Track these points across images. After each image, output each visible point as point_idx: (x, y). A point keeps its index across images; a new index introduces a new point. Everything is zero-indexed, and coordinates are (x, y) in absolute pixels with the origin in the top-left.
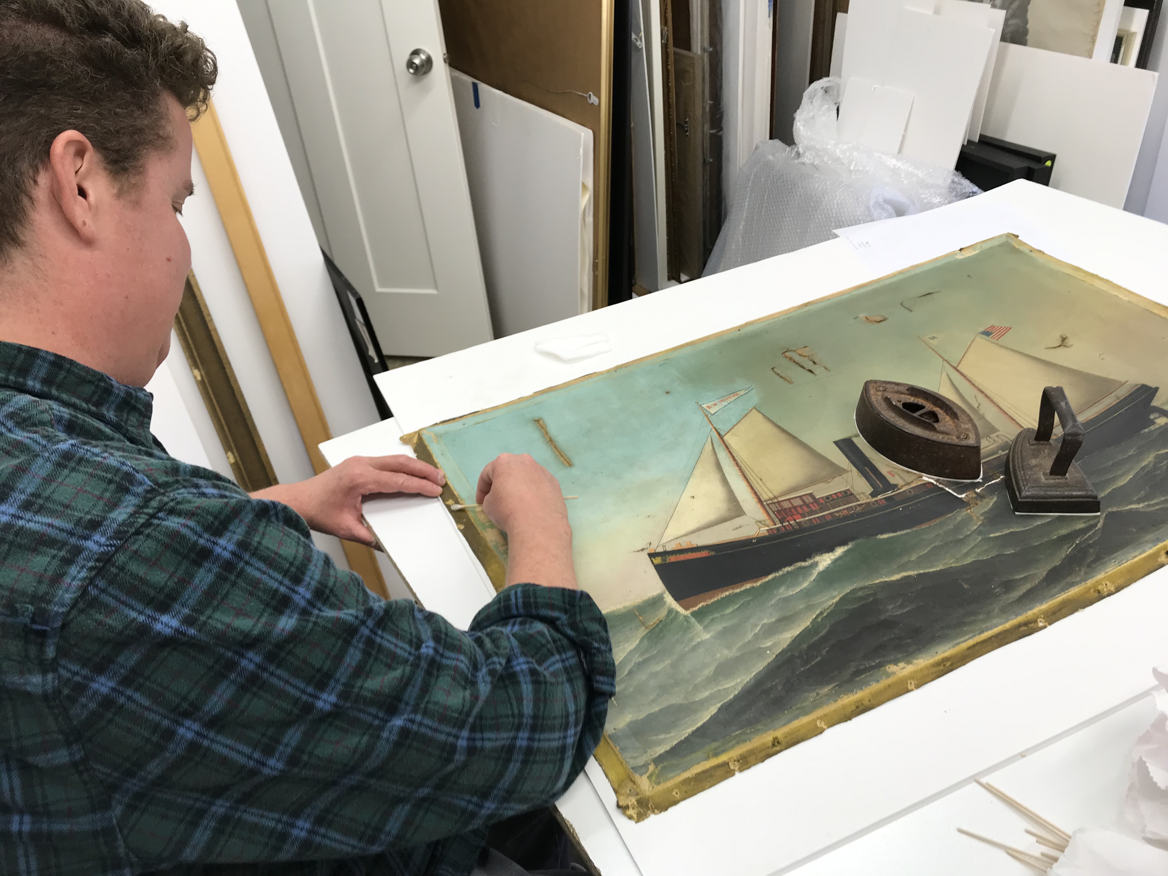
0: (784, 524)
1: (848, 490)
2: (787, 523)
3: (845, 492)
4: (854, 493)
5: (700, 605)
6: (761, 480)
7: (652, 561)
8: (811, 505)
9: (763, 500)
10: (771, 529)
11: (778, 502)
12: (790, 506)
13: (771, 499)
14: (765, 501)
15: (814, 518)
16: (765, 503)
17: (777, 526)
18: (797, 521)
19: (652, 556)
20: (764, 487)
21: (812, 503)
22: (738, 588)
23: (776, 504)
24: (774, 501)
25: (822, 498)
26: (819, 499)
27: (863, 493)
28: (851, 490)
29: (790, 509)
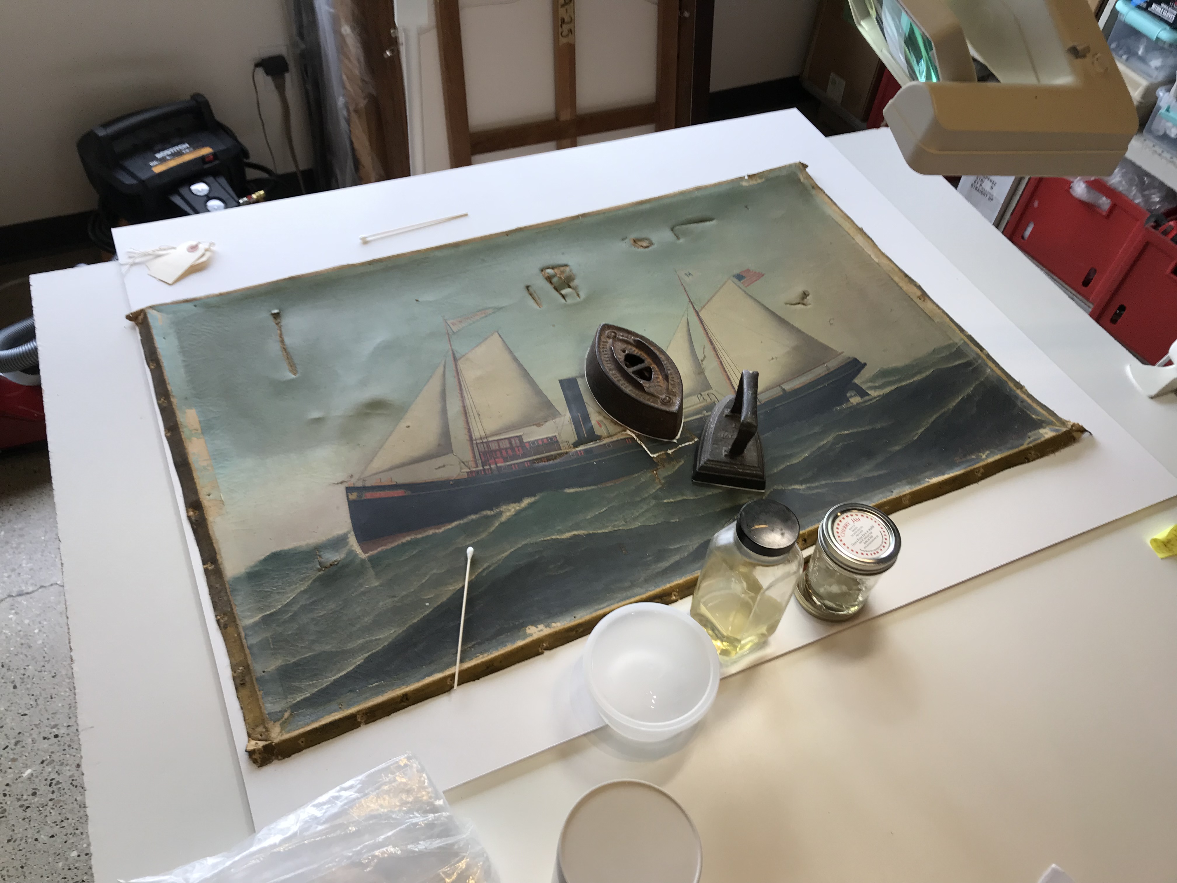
0: (486, 467)
1: (555, 436)
2: (488, 467)
3: (551, 438)
4: (560, 440)
5: (380, 549)
6: (479, 415)
7: (347, 496)
8: (516, 449)
9: (474, 437)
10: (471, 472)
11: (487, 443)
12: (497, 448)
13: (481, 438)
14: (476, 440)
15: (514, 464)
16: (475, 442)
17: (477, 469)
18: (499, 465)
19: (349, 490)
20: (479, 425)
21: (518, 447)
22: (420, 533)
23: (485, 444)
24: (484, 441)
25: (529, 442)
26: (526, 443)
27: (567, 442)
28: (558, 437)
29: (495, 451)
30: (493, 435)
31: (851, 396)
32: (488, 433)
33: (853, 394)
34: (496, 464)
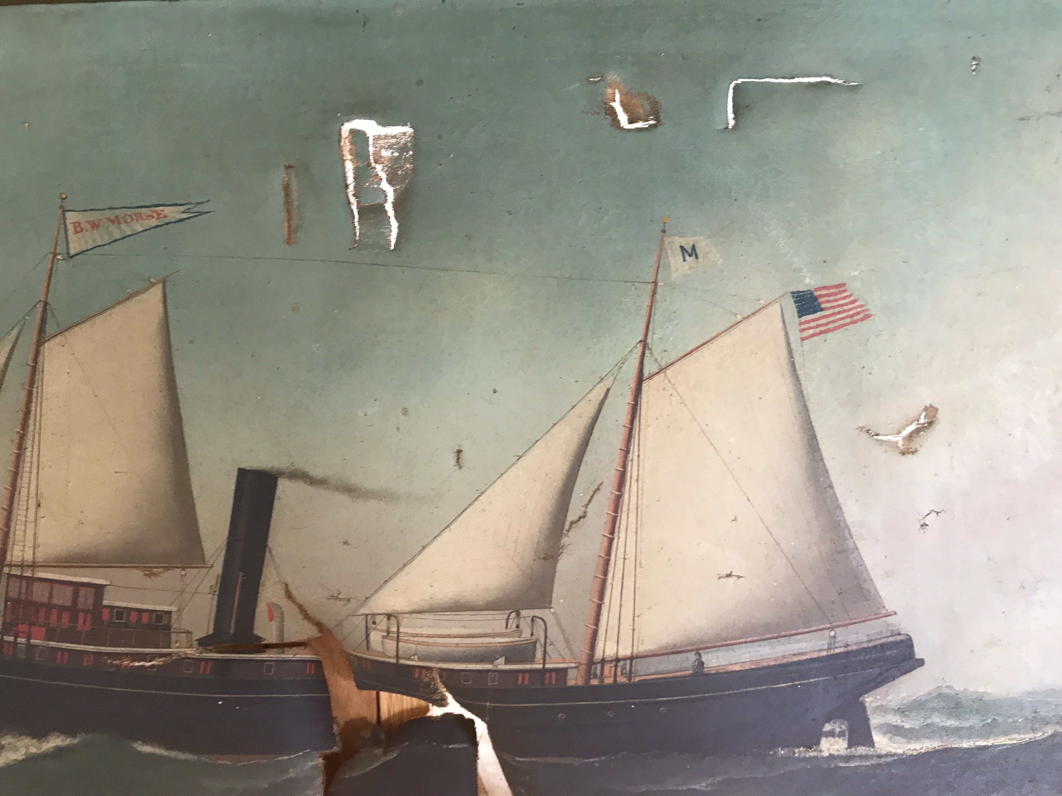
1: (170, 614)
2: (11, 639)
3: (161, 615)
4: (175, 624)
6: (39, 505)
8: (81, 616)
11: (31, 580)
12: (45, 600)
13: (22, 566)
14: (10, 566)
15: (63, 650)
16: (6, 570)
18: (33, 641)
21: (86, 612)
23: (24, 584)
24: (25, 575)
25: (112, 608)
26: (107, 607)
27: (188, 632)
28: (174, 616)
29: (39, 606)
30: (45, 566)
31: (831, 734)
32: (40, 557)
33: (838, 730)
34: (29, 638)
